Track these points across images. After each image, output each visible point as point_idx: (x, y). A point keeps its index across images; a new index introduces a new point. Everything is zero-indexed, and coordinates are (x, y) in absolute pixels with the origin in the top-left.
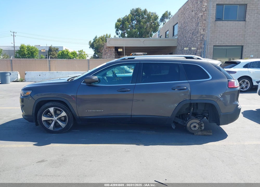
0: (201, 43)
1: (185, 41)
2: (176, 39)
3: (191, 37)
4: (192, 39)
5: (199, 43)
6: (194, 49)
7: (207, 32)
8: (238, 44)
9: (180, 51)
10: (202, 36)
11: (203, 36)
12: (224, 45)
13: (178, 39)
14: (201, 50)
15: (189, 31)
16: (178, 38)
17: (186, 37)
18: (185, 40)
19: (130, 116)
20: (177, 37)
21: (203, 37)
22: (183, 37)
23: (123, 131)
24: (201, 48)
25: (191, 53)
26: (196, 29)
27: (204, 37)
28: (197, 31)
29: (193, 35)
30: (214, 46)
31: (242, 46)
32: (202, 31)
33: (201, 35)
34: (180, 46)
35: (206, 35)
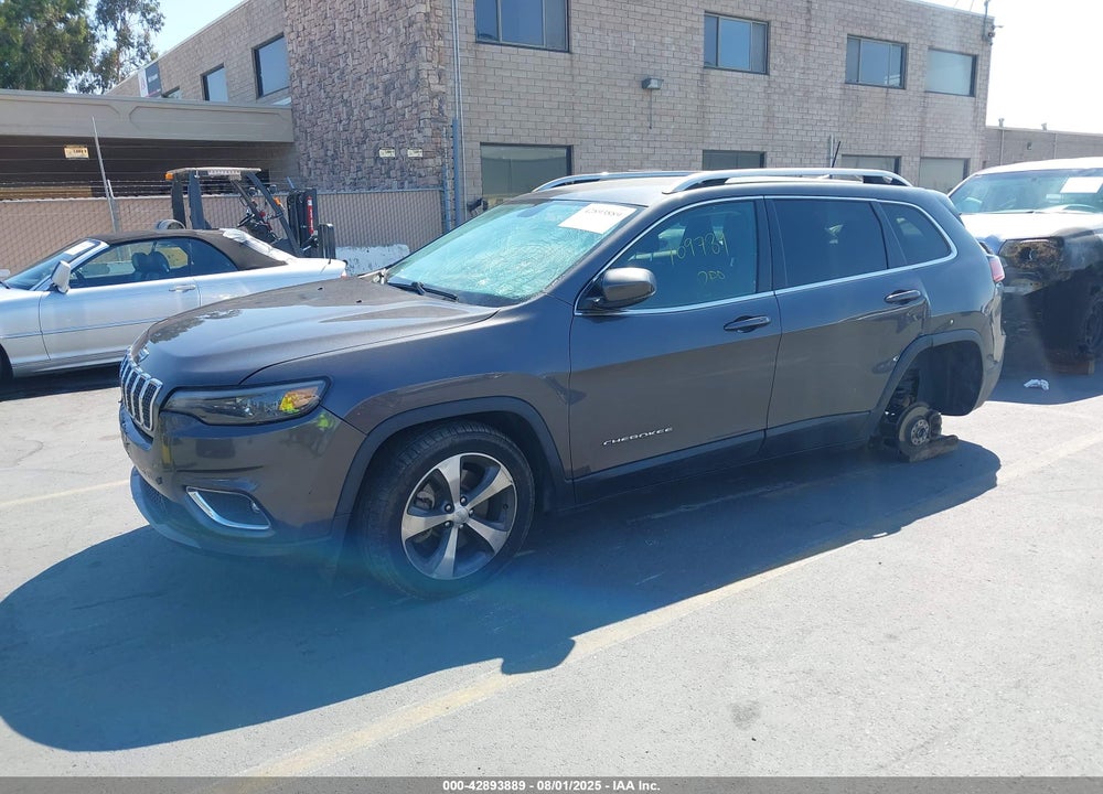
0: (437, 132)
1: (341, 121)
2: (282, 108)
3: (378, 102)
4: (389, 113)
5: (428, 132)
6: (416, 155)
7: (451, 84)
8: (556, 141)
9: (319, 165)
10: (436, 102)
11: (440, 101)
12: (513, 141)
13: (293, 109)
14: (439, 160)
15: (364, 77)
16: (292, 104)
17: (345, 102)
18: (344, 116)
19: (762, 435)
20: (288, 100)
21: (440, 107)
22: (328, 102)
23: (698, 506)
24: (441, 151)
25: (388, 173)
26: (404, 70)
27: (444, 107)
28: (412, 77)
29: (387, 93)
30: (482, 144)
31: (569, 149)
32: (433, 79)
33: (434, 95)
34: (312, 140)
35: (450, 98)
